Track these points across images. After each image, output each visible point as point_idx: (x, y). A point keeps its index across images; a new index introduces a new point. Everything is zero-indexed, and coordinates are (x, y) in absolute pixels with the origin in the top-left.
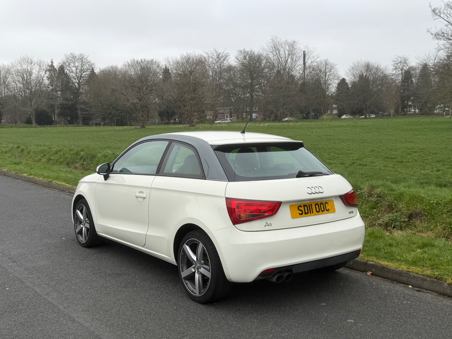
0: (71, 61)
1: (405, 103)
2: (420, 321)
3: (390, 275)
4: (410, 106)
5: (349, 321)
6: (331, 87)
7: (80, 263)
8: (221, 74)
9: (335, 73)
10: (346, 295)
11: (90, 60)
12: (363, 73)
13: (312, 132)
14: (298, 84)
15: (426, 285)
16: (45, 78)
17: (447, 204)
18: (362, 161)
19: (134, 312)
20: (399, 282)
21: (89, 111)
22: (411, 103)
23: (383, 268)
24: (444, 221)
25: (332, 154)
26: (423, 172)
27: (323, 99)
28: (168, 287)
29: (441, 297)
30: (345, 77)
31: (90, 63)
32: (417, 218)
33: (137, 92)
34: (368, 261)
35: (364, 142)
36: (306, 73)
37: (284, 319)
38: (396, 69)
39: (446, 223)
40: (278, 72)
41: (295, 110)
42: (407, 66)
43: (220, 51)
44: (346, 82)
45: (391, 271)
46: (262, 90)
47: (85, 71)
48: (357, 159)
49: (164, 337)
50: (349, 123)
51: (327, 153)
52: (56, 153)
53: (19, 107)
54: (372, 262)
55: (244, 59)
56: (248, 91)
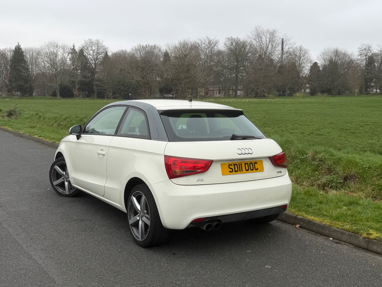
0: (89, 45)
1: (368, 84)
2: (330, 270)
3: (315, 228)
4: (373, 87)
5: (266, 266)
6: (304, 69)
7: (54, 209)
8: (211, 58)
9: (308, 57)
10: (271, 244)
11: (104, 45)
12: (332, 58)
13: (284, 107)
14: (277, 66)
15: (344, 238)
16: (68, 59)
17: (377, 168)
18: (320, 131)
19: (83, 252)
20: (322, 234)
21: (102, 86)
22: (373, 84)
23: (310, 222)
24: (374, 183)
25: (297, 125)
26: (370, 141)
27: (297, 80)
28: (120, 232)
29: (356, 249)
30: (316, 61)
31: (104, 47)
32: (351, 180)
33: (141, 72)
34: (297, 215)
35: (326, 116)
36: (283, 57)
37: (210, 263)
38: (361, 55)
39: (375, 185)
40: (260, 56)
41: (273, 89)
42: (371, 52)
43: (211, 38)
44: (318, 65)
45: (316, 224)
46: (246, 71)
47: (100, 54)
48: (316, 130)
49: (101, 275)
50: (318, 100)
51: (291, 124)
52: (65, 119)
53: (46, 83)
54: (301, 216)
55: (231, 45)
56: (234, 72)
